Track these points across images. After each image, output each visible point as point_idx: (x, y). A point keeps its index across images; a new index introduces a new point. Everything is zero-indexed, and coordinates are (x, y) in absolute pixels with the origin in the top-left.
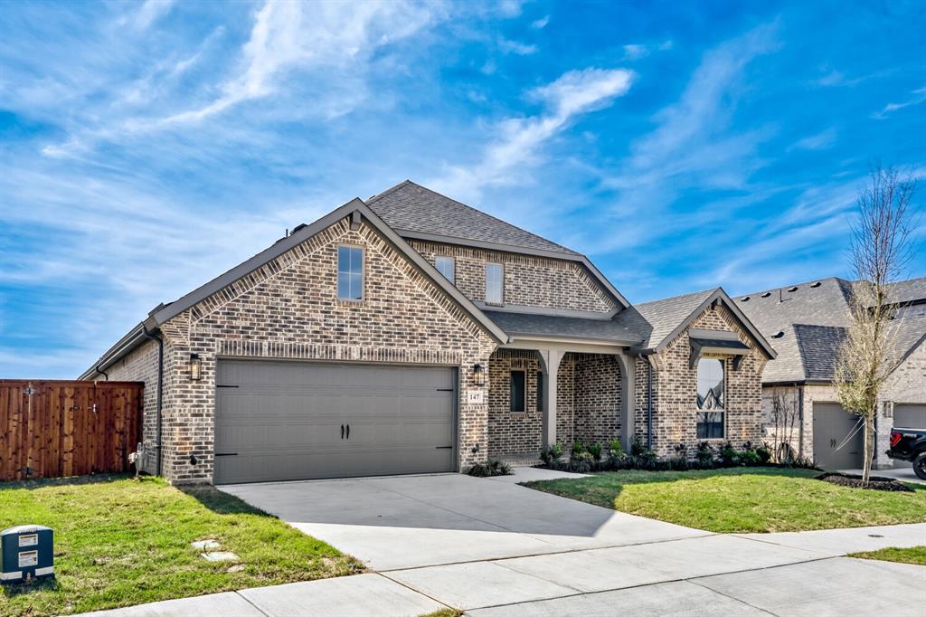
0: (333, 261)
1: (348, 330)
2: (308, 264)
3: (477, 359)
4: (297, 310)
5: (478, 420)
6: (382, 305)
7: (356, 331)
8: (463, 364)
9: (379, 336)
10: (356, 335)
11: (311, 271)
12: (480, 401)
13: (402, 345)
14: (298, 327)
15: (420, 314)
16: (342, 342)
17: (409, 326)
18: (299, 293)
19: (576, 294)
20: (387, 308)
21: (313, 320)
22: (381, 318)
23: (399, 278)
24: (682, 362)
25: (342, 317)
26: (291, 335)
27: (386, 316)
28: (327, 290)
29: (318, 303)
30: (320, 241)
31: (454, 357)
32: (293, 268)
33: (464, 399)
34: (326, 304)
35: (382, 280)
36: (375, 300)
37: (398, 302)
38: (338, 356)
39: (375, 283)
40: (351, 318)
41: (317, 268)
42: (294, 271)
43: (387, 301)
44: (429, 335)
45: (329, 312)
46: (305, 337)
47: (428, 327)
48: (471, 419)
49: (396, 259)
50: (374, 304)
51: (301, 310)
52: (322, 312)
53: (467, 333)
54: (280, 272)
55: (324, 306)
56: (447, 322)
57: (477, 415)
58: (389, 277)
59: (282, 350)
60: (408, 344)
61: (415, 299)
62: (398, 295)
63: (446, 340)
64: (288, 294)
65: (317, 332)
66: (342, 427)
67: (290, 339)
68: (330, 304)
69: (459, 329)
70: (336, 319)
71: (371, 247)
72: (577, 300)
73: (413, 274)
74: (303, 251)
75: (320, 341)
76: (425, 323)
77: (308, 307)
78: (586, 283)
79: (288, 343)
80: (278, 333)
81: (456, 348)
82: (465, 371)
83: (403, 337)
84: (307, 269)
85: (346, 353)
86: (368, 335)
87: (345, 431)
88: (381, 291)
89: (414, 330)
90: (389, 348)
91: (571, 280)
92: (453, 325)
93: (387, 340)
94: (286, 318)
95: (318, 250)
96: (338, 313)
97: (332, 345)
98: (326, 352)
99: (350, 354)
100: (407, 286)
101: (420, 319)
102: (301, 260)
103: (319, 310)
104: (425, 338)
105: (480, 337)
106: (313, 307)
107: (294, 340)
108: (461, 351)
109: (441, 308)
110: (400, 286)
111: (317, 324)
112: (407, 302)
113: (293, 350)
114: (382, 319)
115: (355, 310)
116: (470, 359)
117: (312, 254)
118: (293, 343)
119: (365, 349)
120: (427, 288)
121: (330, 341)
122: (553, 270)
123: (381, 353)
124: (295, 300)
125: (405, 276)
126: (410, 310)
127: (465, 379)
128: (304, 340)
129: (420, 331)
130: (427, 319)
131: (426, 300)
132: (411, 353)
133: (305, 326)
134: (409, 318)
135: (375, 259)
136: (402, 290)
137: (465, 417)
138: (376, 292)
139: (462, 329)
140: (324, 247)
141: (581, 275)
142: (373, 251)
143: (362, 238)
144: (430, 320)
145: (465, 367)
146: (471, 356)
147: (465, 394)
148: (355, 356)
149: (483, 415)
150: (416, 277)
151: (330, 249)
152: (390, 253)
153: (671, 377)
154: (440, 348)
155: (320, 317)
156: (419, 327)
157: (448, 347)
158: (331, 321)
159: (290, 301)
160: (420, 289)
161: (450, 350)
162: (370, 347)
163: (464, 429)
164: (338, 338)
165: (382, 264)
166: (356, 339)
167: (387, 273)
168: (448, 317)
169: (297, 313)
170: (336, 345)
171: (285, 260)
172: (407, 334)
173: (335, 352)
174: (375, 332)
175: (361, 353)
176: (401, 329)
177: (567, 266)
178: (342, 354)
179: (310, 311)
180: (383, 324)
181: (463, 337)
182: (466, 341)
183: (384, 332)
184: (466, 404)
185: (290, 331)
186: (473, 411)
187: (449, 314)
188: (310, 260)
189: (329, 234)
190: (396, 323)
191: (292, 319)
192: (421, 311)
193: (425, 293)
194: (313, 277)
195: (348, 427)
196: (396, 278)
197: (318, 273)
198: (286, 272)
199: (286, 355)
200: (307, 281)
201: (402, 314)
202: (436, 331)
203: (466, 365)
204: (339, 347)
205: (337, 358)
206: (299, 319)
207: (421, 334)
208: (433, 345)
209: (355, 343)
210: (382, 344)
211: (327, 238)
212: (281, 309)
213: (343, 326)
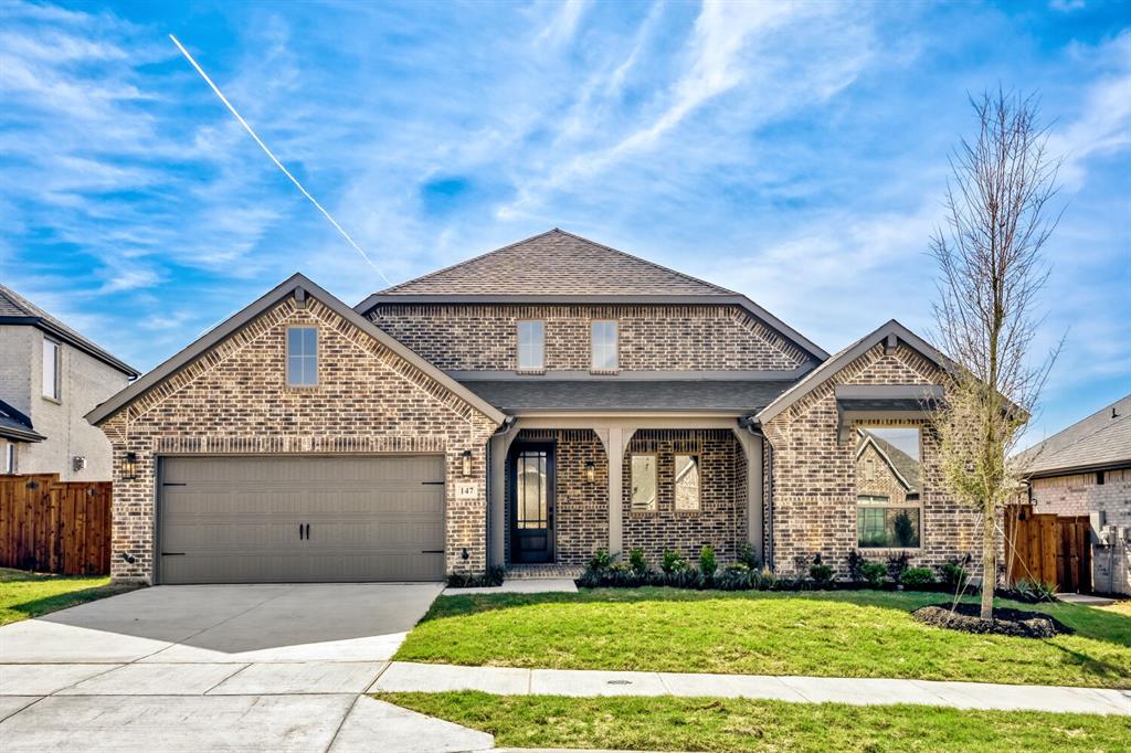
0: (279, 346)
1: (298, 419)
2: (250, 352)
3: (468, 444)
4: (239, 402)
5: (471, 519)
6: (339, 388)
7: (307, 419)
8: (449, 452)
9: (335, 424)
10: (308, 424)
11: (254, 359)
12: (474, 495)
13: (366, 433)
14: (240, 420)
15: (388, 395)
16: (291, 433)
17: (374, 410)
18: (241, 383)
19: (736, 348)
20: (346, 392)
21: (256, 411)
22: (338, 403)
23: (360, 356)
24: (823, 435)
25: (290, 406)
26: (232, 428)
27: (344, 401)
28: (272, 377)
29: (261, 392)
30: (264, 326)
31: (435, 444)
32: (234, 358)
33: (450, 494)
34: (272, 392)
35: (338, 360)
36: (331, 383)
37: (360, 383)
38: (286, 448)
39: (331, 365)
40: (301, 406)
41: (260, 355)
42: (236, 361)
43: (346, 383)
44: (400, 419)
45: (276, 401)
46: (248, 430)
47: (399, 410)
48: (459, 518)
49: (355, 335)
50: (330, 388)
51: (243, 401)
52: (267, 402)
53: (453, 414)
54: (220, 363)
55: (269, 395)
56: (425, 403)
57: (469, 513)
58: (347, 356)
59: (222, 444)
60: (373, 431)
61: (382, 378)
62: (359, 376)
63: (424, 423)
64: (229, 385)
65: (261, 424)
66: (301, 526)
67: (231, 433)
68: (276, 392)
69: (442, 410)
70: (284, 408)
71: (324, 324)
72: (739, 356)
73: (378, 350)
74: (245, 339)
75: (265, 433)
76: (395, 406)
77: (251, 397)
78: (754, 333)
79: (229, 437)
80: (218, 427)
81: (439, 432)
82: (450, 459)
83: (366, 424)
84: (249, 356)
85: (295, 444)
86: (321, 424)
87: (304, 531)
88: (338, 372)
89: (380, 414)
90: (348, 437)
91: (727, 330)
92: (434, 405)
93: (346, 428)
94: (227, 411)
95: (261, 335)
96: (285, 401)
97: (279, 437)
98: (272, 444)
99: (300, 446)
100: (370, 365)
101: (388, 401)
102: (242, 348)
103: (264, 400)
104: (395, 423)
105: (471, 418)
106: (257, 397)
107: (236, 433)
108: (445, 436)
109: (416, 386)
110: (362, 365)
111: (261, 415)
112: (372, 383)
113: (234, 444)
114: (339, 405)
115: (306, 397)
116: (457, 445)
117: (254, 340)
118: (234, 436)
119: (318, 439)
120: (397, 364)
121: (276, 433)
122: (697, 320)
123: (338, 443)
124: (236, 390)
125: (367, 353)
126: (375, 392)
127: (452, 470)
128: (246, 433)
129: (388, 415)
130: (398, 401)
131: (396, 378)
132: (376, 440)
133: (247, 418)
134: (374, 401)
135: (329, 338)
136: (365, 370)
137: (451, 515)
138: (331, 374)
139: (447, 410)
140: (269, 331)
141: (746, 322)
142: (326, 329)
143: (313, 316)
144: (403, 401)
145: (451, 455)
146: (459, 441)
147: (451, 488)
148: (306, 447)
149: (478, 512)
150: (382, 353)
151: (275, 333)
152: (348, 329)
153: (802, 458)
154: (415, 434)
155: (265, 407)
156: (387, 410)
157: (427, 432)
158: (278, 410)
159: (231, 392)
160: (387, 367)
161: (430, 436)
162: (324, 436)
163: (451, 530)
164: (286, 428)
165: (339, 342)
166: (307, 429)
167: (345, 352)
168: (426, 396)
169: (239, 405)
170: (284, 436)
171: (225, 350)
172: (371, 419)
173: (282, 444)
174: (331, 419)
175: (313, 444)
176: (364, 415)
177: (721, 311)
178: (290, 447)
179: (253, 402)
180: (341, 410)
181: (448, 419)
182: (453, 423)
183: (341, 419)
184: (454, 500)
185: (231, 424)
186: (463, 508)
187: (427, 393)
188: (253, 347)
189: (273, 316)
190: (357, 407)
191: (233, 412)
192: (390, 392)
193: (394, 371)
194: (257, 365)
195: (308, 526)
196: (356, 356)
197: (262, 360)
198: (227, 362)
199: (227, 450)
200: (251, 370)
201: (365, 396)
202: (410, 414)
203: (453, 451)
204: (287, 438)
205: (284, 450)
206: (241, 410)
207: (389, 419)
208: (407, 431)
209: (306, 433)
210: (340, 433)
211: (271, 321)
212: (222, 401)
213: (291, 415)
